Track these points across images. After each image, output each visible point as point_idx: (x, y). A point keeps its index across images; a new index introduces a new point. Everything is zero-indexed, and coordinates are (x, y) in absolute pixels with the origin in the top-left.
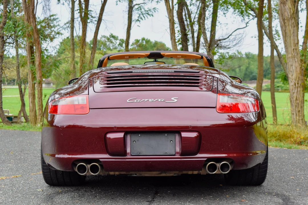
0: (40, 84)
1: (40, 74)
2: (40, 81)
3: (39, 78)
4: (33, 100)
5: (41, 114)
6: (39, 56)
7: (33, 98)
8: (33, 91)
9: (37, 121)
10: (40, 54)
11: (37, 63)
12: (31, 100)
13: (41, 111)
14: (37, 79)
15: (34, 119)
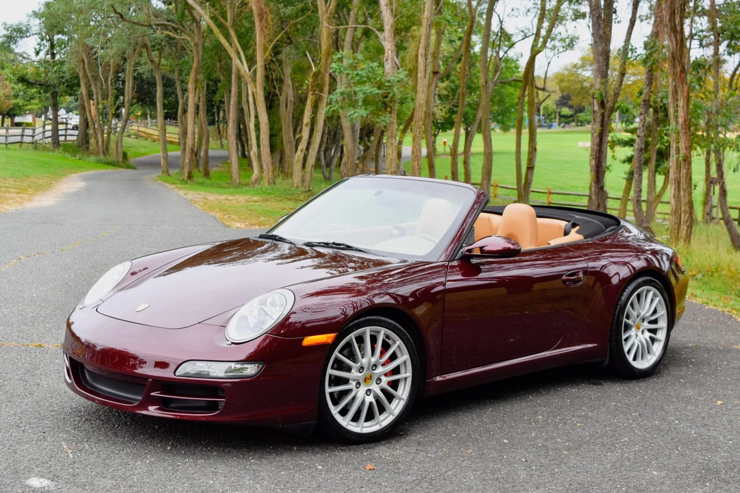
0: (687, 163)
1: (687, 142)
2: (687, 157)
3: (684, 151)
4: (677, 193)
5: (687, 221)
6: (683, 106)
7: (677, 189)
8: (678, 175)
9: (680, 235)
10: (685, 103)
11: (681, 120)
12: (673, 192)
13: (687, 215)
14: (681, 152)
15: (676, 231)
